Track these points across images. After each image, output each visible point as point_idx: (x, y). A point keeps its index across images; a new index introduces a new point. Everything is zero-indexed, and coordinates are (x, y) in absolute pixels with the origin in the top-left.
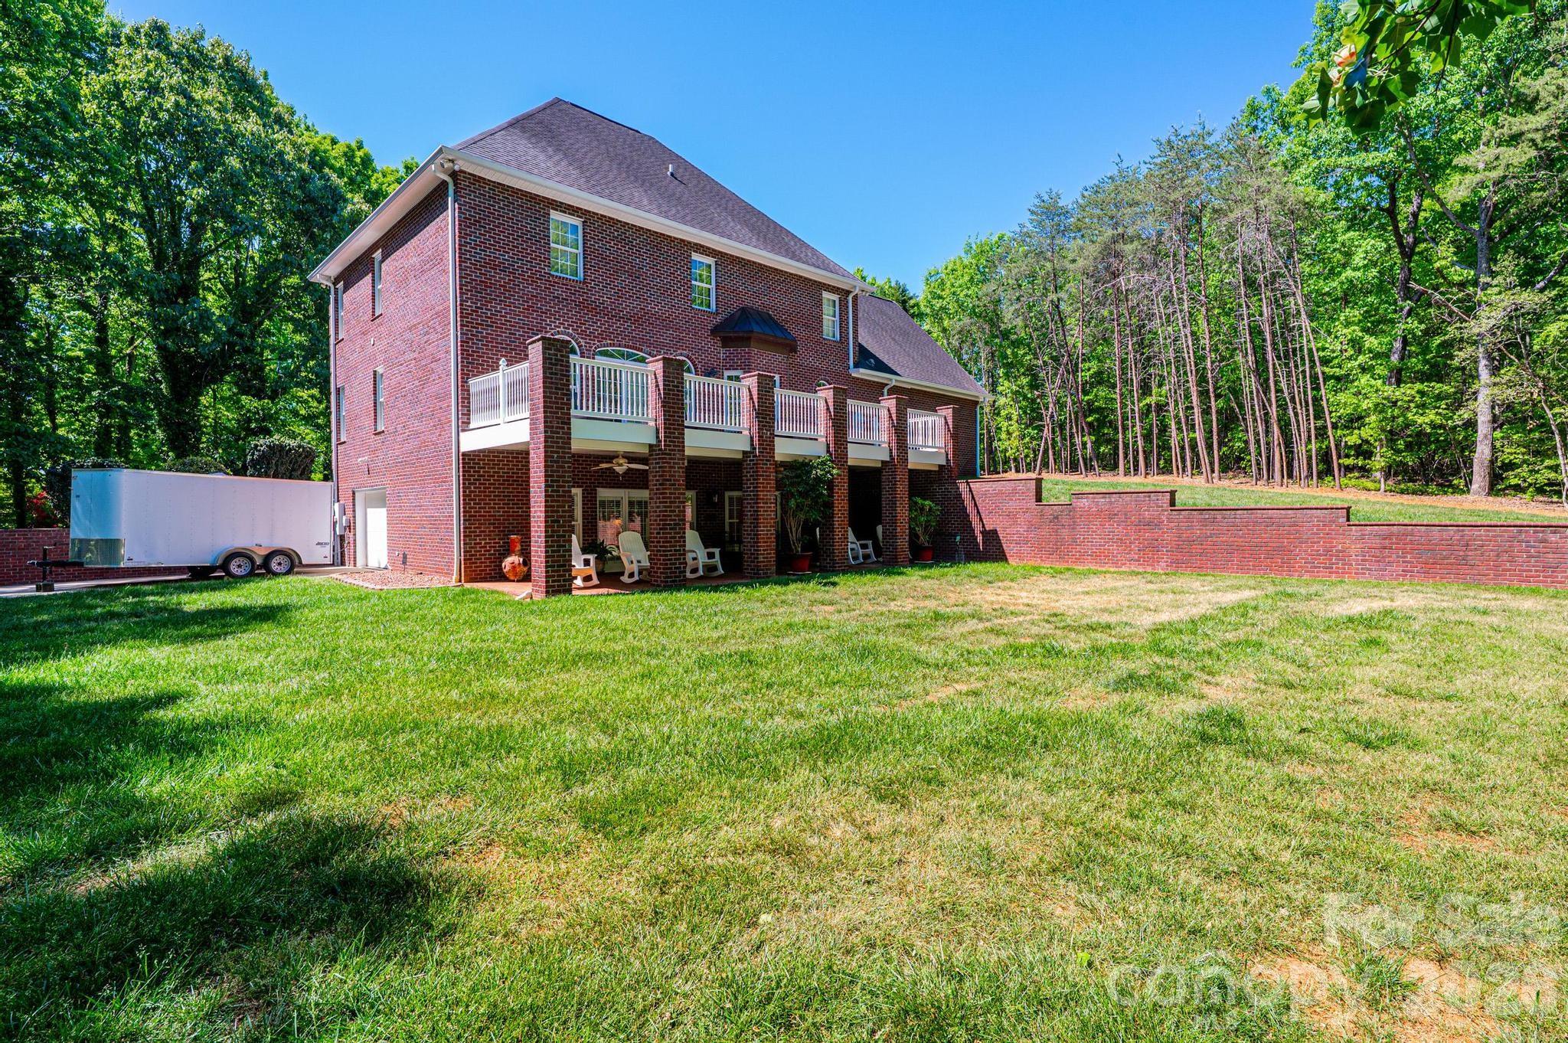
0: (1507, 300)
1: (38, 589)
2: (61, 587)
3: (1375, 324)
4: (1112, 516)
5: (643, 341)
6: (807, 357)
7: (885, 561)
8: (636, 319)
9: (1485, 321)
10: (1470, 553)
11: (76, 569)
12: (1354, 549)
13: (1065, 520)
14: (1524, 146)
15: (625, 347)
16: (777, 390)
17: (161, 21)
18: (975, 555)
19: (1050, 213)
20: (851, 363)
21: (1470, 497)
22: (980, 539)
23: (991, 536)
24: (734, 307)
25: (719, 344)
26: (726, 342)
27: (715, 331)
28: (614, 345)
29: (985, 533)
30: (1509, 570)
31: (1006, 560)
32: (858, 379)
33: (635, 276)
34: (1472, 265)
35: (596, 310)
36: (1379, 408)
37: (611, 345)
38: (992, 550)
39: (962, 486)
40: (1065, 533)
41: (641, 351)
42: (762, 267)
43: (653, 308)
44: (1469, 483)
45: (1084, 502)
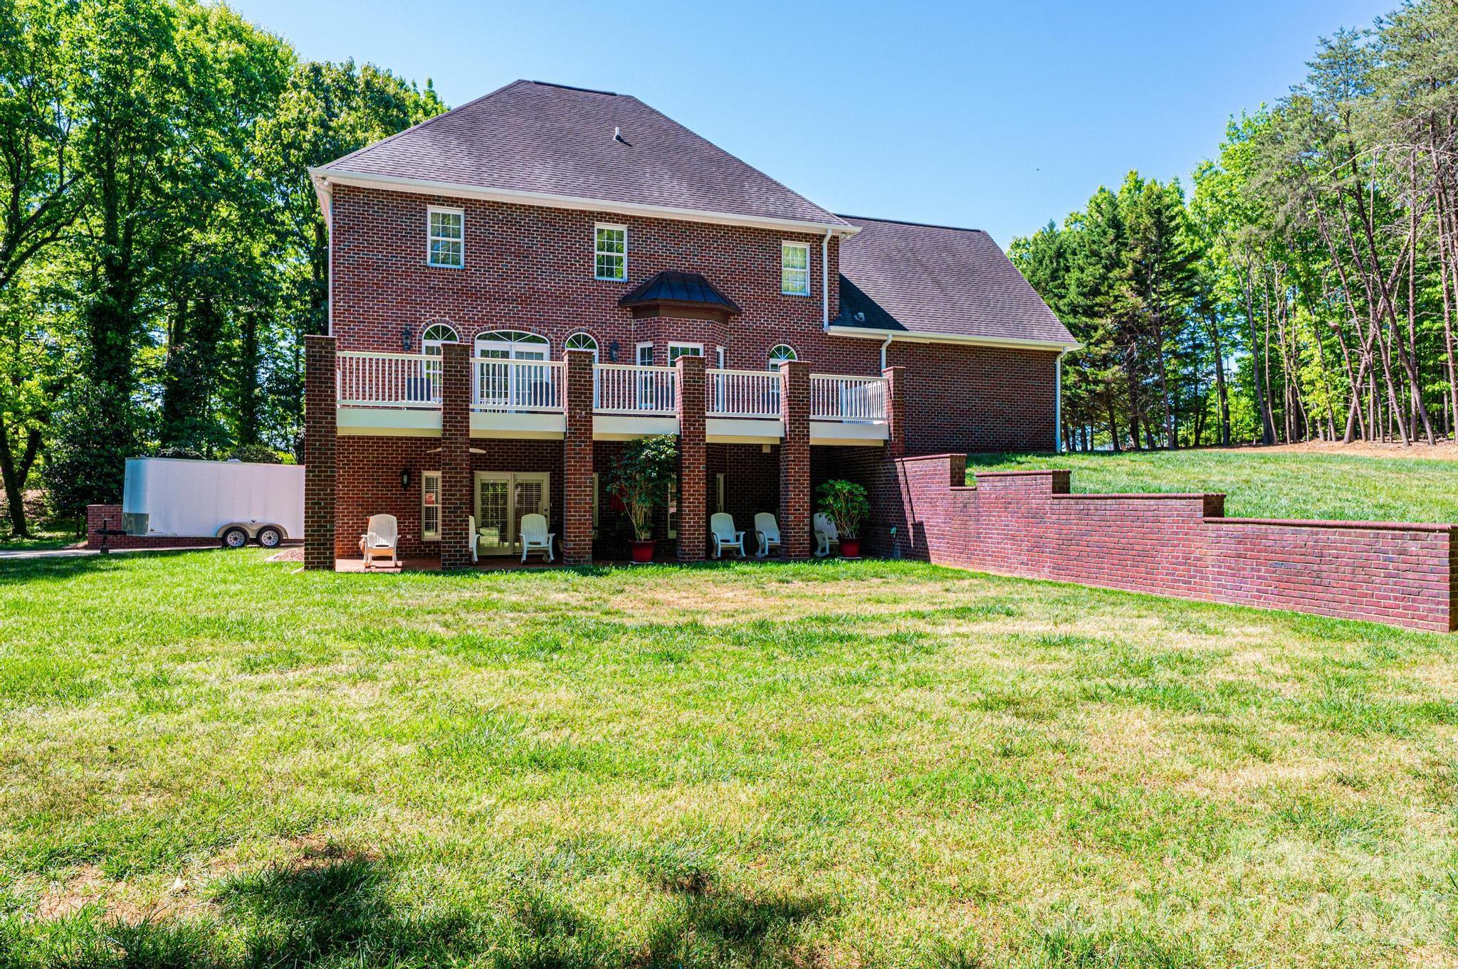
4: (1007, 505)
5: (531, 321)
6: (756, 319)
8: (524, 300)
10: (1324, 567)
13: (972, 509)
15: (510, 328)
16: (597, 366)
18: (907, 552)
20: (826, 320)
22: (911, 532)
23: (919, 529)
24: (652, 271)
25: (630, 315)
26: (637, 312)
27: (623, 302)
28: (496, 328)
29: (915, 525)
30: (1365, 595)
31: (929, 558)
32: (838, 338)
33: (522, 255)
35: (475, 295)
37: (493, 328)
39: (899, 465)
40: (972, 526)
41: (529, 330)
42: (690, 225)
43: (544, 286)
45: (986, 487)
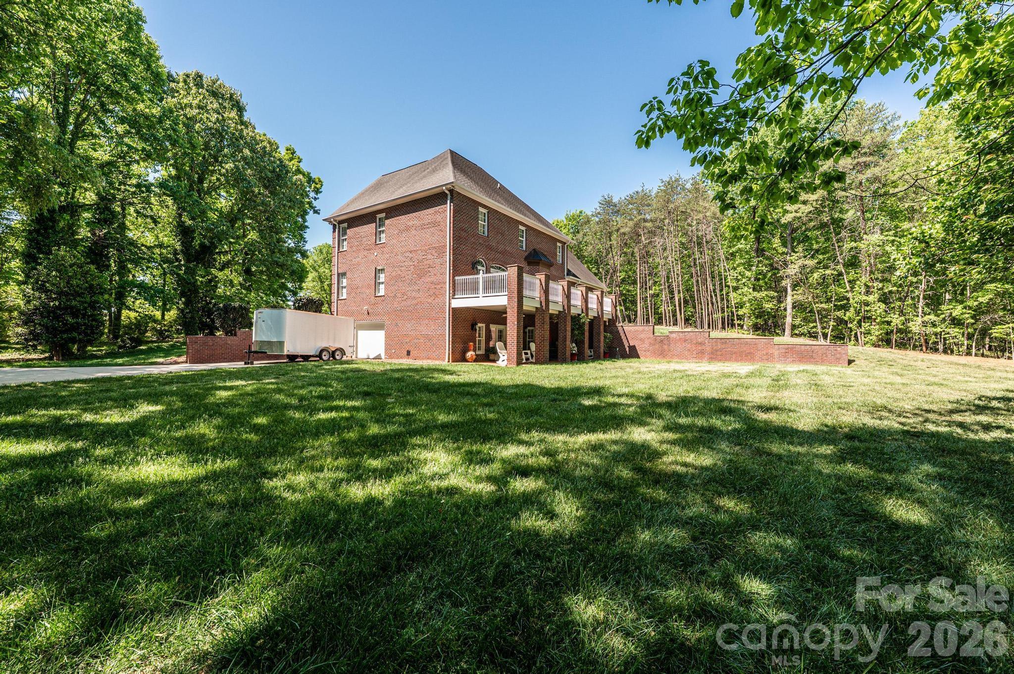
0: (800, 262)
1: (246, 364)
2: (257, 364)
3: (748, 265)
4: (685, 341)
5: (504, 262)
7: (596, 358)
8: (503, 253)
9: (793, 270)
11: (261, 354)
12: (776, 353)
13: (666, 342)
14: (809, 206)
15: (499, 264)
17: (202, 72)
18: (624, 356)
19: (608, 203)
20: (565, 274)
21: (785, 338)
22: (627, 349)
23: (633, 349)
24: (531, 249)
25: (526, 264)
26: (529, 264)
27: (526, 259)
29: (630, 347)
31: (638, 357)
33: (503, 235)
34: (786, 247)
35: (491, 249)
36: (750, 301)
37: (495, 264)
38: (633, 353)
40: (665, 347)
41: (503, 266)
42: (539, 232)
43: (508, 249)
44: (784, 330)
45: (674, 335)
